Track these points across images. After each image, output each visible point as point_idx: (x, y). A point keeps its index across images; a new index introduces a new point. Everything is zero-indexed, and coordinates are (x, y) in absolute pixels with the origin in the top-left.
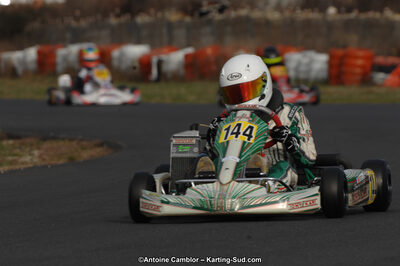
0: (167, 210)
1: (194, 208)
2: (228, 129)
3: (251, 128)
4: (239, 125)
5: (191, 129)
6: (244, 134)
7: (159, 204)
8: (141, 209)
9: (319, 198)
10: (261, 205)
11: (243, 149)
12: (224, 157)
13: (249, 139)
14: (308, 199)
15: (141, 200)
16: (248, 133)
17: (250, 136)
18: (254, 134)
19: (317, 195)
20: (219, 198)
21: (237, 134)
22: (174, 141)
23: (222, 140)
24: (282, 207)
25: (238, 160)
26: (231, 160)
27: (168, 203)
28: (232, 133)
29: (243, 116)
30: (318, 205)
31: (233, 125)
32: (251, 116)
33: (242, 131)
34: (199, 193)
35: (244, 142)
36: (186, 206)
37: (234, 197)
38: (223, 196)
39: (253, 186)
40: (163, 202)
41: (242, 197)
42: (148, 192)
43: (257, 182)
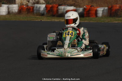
0: (49, 56)
1: (57, 56)
2: (66, 33)
3: (72, 33)
4: (69, 32)
5: (53, 33)
6: (70, 35)
7: (47, 54)
8: (41, 56)
9: (92, 53)
10: (76, 55)
11: (70, 39)
12: (65, 41)
13: (72, 36)
14: (89, 53)
15: (41, 53)
16: (71, 34)
17: (72, 35)
18: (73, 35)
19: (91, 52)
20: (64, 53)
21: (69, 34)
22: (49, 36)
23: (64, 36)
24: (82, 55)
25: (69, 42)
26: (67, 42)
27: (49, 54)
28: (67, 34)
29: (70, 29)
30: (92, 55)
31: (67, 32)
32: (72, 29)
33: (70, 34)
34: (58, 51)
35: (71, 37)
36: (54, 55)
37: (68, 53)
38: (65, 52)
39: (74, 50)
40: (48, 54)
41: (71, 53)
42: (43, 51)
43: (75, 49)
